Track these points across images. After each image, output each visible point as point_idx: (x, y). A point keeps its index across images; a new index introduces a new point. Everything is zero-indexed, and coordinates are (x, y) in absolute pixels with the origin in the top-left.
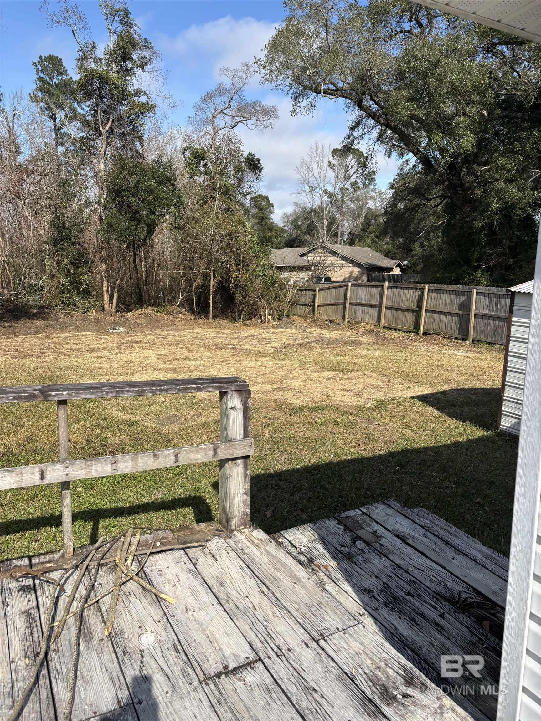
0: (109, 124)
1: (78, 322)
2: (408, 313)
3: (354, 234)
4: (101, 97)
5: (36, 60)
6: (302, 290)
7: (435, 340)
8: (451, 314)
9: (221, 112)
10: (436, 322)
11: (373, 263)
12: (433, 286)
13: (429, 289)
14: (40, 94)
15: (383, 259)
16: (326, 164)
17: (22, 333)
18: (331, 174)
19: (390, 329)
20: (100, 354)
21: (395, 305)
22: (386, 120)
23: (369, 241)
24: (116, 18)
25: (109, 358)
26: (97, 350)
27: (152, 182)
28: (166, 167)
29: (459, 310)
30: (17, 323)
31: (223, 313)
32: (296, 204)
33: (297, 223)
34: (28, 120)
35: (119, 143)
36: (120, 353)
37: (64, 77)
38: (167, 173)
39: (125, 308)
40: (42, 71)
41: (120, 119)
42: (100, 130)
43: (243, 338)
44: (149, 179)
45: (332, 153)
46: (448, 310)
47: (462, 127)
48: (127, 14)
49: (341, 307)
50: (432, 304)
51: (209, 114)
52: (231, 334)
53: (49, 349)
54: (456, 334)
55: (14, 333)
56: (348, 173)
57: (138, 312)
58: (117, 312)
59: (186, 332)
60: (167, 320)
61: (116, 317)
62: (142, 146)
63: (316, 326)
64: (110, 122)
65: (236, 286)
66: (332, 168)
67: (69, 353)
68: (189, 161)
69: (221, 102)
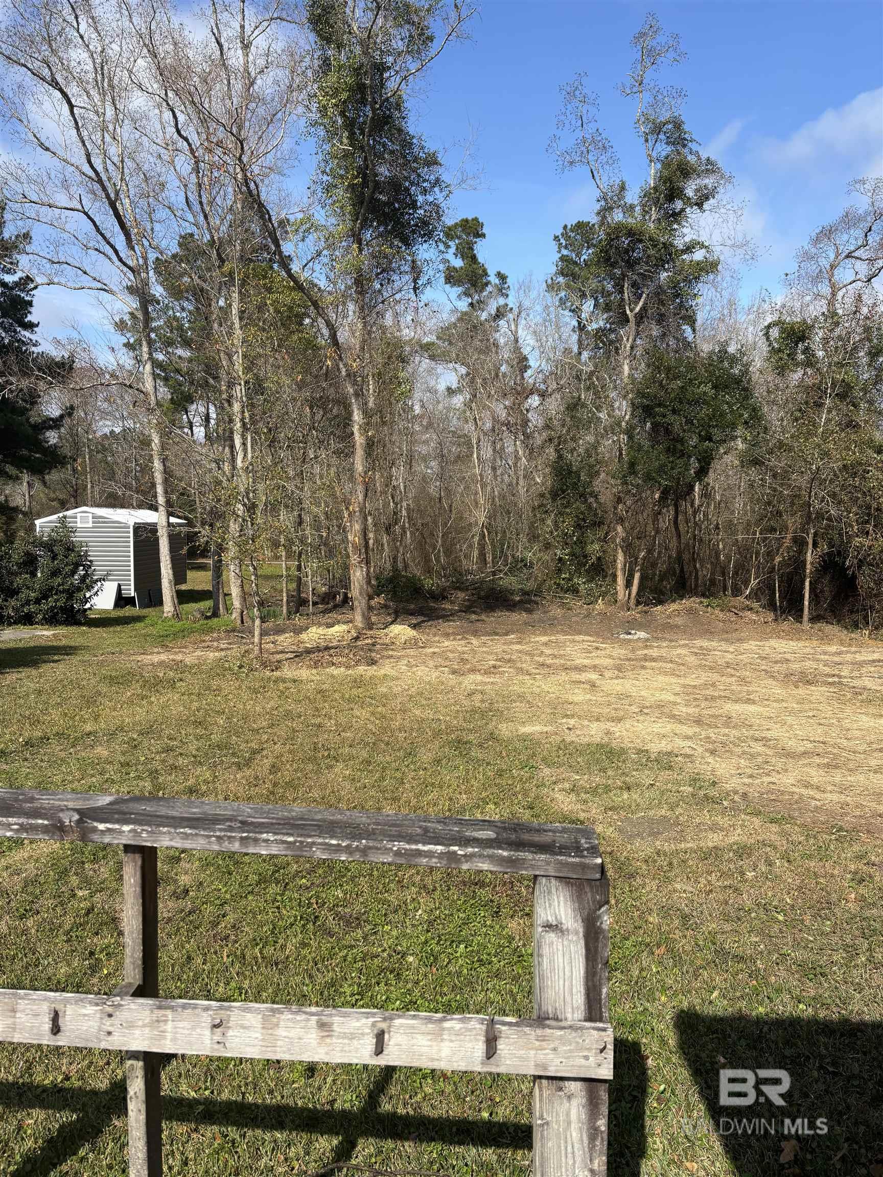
0: (641, 303)
1: (574, 619)
5: (559, 231)
9: (847, 257)
14: (561, 279)
17: (487, 632)
20: (584, 677)
24: (662, 136)
25: (593, 685)
26: (580, 669)
27: (707, 388)
28: (733, 360)
30: (488, 616)
31: (832, 611)
34: (539, 319)
35: (656, 331)
36: (617, 677)
38: (736, 371)
39: (654, 598)
40: (566, 247)
41: (659, 292)
42: (626, 315)
43: (861, 664)
44: (700, 383)
51: (825, 263)
52: (840, 653)
53: (509, 661)
55: (475, 633)
57: (674, 606)
58: (638, 603)
59: (752, 645)
60: (724, 622)
61: (635, 613)
62: (694, 330)
64: (642, 300)
65: (861, 563)
67: (534, 671)
68: (776, 345)
69: (849, 239)
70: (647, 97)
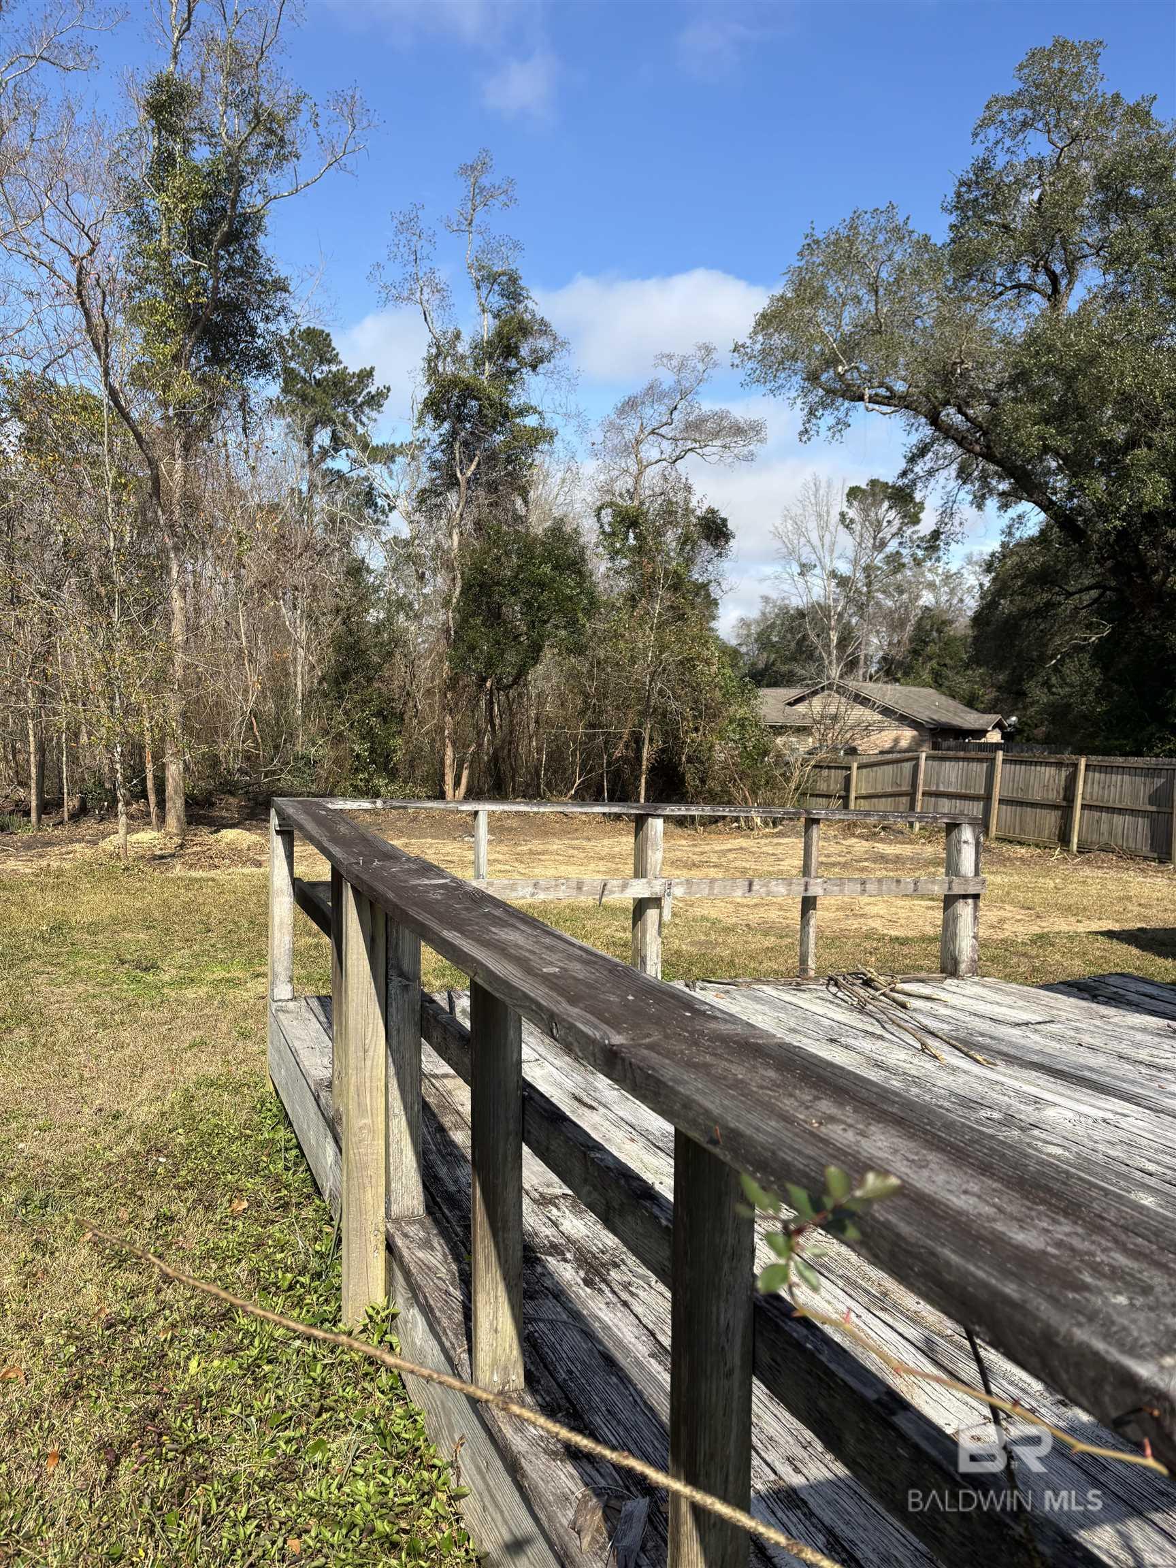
0: (473, 467)
2: (1044, 812)
3: (893, 659)
4: (460, 419)
6: (821, 767)
7: (1103, 861)
8: (1133, 812)
9: (653, 432)
10: (1104, 827)
11: (944, 720)
12: (1095, 759)
13: (1087, 766)
14: (290, 401)
15: (963, 711)
16: (835, 517)
18: (846, 542)
19: (1011, 842)
21: (1019, 796)
22: (988, 447)
23: (926, 676)
24: (496, 287)
27: (547, 569)
28: (568, 540)
29: (1151, 803)
32: (766, 599)
33: (768, 638)
37: (334, 368)
38: (571, 552)
39: (483, 796)
41: (491, 458)
42: (456, 476)
45: (849, 495)
46: (1127, 803)
47: (1142, 466)
48: (513, 279)
49: (905, 800)
50: (1095, 794)
51: (629, 436)
54: (1146, 850)
56: (880, 535)
62: (526, 504)
63: (853, 835)
64: (475, 463)
66: (847, 527)
68: (608, 529)
69: (653, 414)
70: (477, 239)
